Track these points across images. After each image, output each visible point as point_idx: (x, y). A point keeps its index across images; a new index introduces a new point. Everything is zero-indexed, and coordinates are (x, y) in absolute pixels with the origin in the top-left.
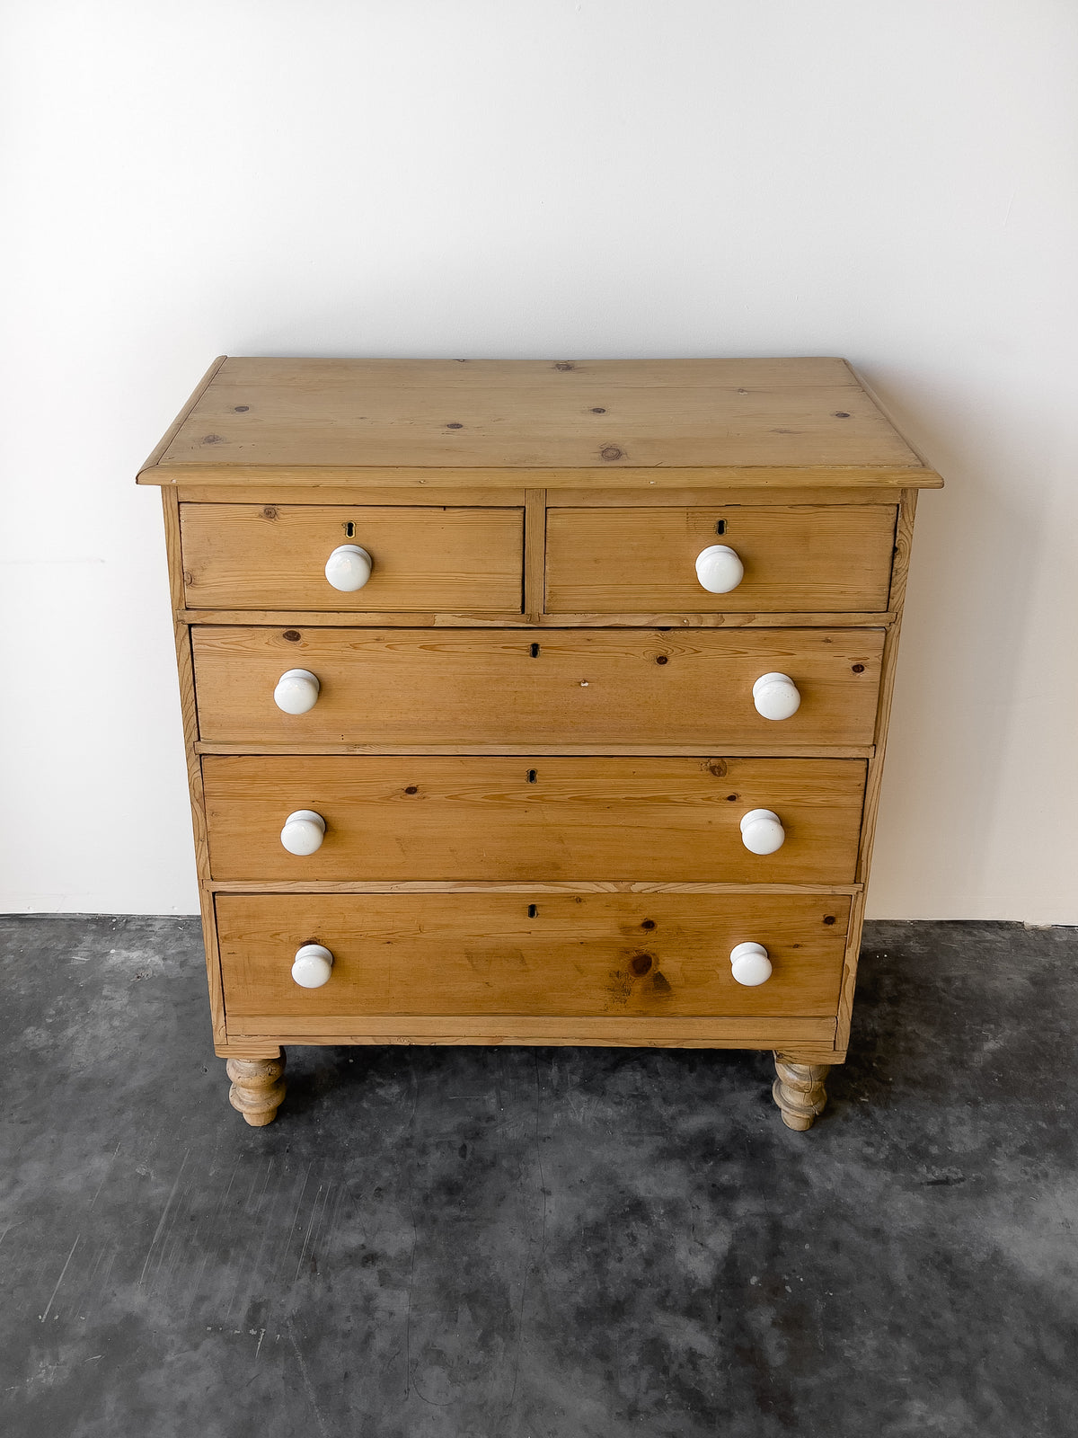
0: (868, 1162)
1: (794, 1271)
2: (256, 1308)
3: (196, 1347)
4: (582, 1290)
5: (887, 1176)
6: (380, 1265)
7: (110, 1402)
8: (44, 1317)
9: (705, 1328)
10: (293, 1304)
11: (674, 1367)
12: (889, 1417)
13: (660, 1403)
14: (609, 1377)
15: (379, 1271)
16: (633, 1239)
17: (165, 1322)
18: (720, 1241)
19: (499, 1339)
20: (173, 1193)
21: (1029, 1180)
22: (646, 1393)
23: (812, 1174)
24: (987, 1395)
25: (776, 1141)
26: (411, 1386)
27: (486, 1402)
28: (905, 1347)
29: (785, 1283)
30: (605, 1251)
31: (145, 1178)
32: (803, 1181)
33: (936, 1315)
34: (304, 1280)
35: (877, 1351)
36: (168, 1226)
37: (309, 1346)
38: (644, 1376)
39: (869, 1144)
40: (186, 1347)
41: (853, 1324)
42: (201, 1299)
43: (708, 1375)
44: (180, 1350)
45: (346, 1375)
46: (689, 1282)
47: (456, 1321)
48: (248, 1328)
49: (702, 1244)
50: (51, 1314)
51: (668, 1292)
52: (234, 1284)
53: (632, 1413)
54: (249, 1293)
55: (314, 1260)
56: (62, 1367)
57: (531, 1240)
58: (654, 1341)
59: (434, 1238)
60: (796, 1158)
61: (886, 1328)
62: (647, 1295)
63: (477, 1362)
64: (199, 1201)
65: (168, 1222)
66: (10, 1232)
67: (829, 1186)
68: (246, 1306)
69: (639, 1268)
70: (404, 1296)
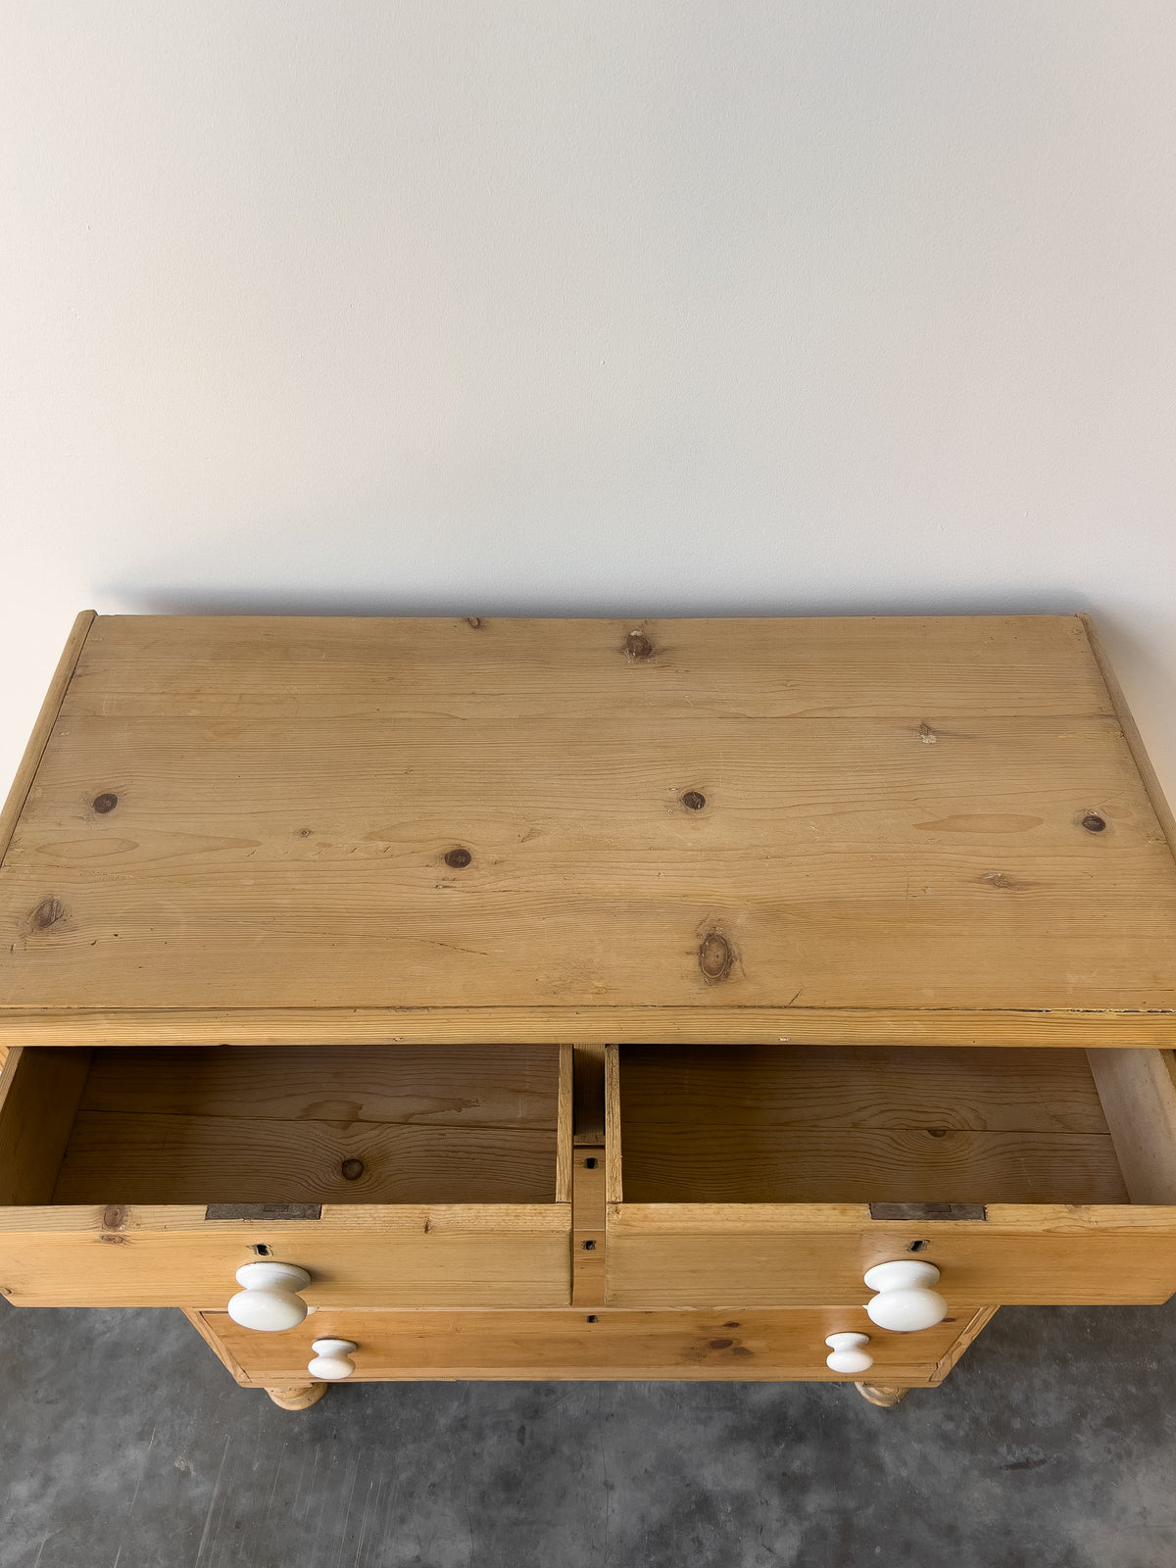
0: (947, 1441)
5: (965, 1459)
16: (699, 1543)
18: (787, 1545)
20: (215, 1493)
21: (1111, 1461)
23: (887, 1457)
25: (851, 1415)
30: (670, 1560)
31: (185, 1474)
32: (878, 1467)
36: (212, 1536)
39: (949, 1417)
49: (769, 1549)
57: (593, 1547)
59: (492, 1547)
60: (871, 1437)
64: (244, 1502)
65: (212, 1531)
66: (48, 1542)
67: (904, 1473)
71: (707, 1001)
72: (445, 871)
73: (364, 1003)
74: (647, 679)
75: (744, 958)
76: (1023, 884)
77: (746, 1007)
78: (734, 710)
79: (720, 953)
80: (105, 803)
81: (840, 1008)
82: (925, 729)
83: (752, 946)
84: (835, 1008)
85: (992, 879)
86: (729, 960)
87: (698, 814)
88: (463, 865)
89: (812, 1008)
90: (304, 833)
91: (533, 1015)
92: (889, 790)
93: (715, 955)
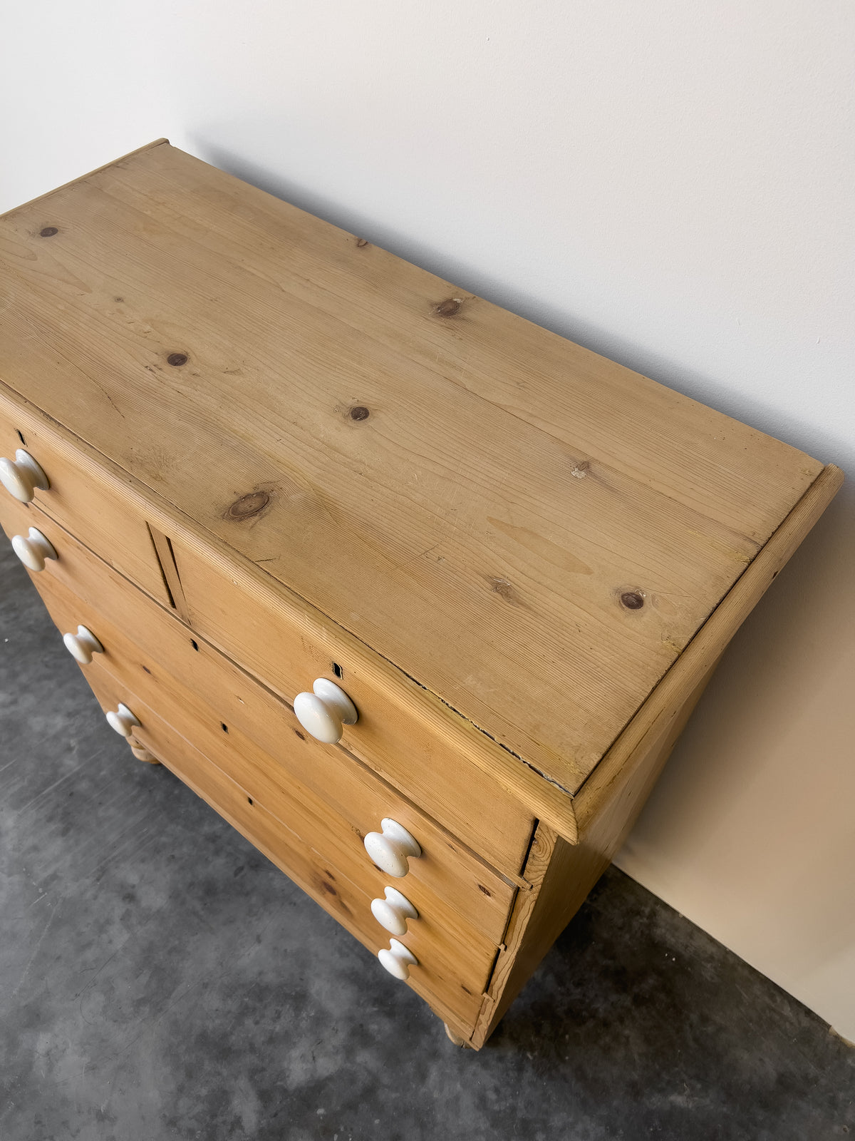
0: (482, 1103)
1: (352, 1129)
2: (54, 877)
3: (10, 875)
4: (218, 1022)
5: (484, 1125)
6: (131, 907)
9: (261, 1113)
10: (71, 891)
11: (220, 1119)
13: (191, 1132)
14: (180, 1090)
15: (128, 910)
16: (278, 1015)
17: (9, 847)
18: (326, 1066)
19: (147, 1010)
20: (75, 770)
22: (190, 1119)
23: (434, 1074)
25: (434, 1031)
26: (82, 995)
27: (107, 1040)
29: (337, 1131)
30: (254, 1009)
31: (70, 749)
32: (422, 1076)
34: (88, 882)
36: (56, 790)
37: (57, 923)
38: (200, 1108)
39: (497, 1091)
42: (35, 848)
45: (59, 958)
46: (282, 1075)
47: (137, 978)
48: (40, 886)
49: (314, 1058)
51: (263, 1069)
52: (56, 854)
53: (172, 1122)
54: (58, 865)
55: (104, 872)
57: (222, 963)
58: (225, 1092)
59: (173, 914)
60: (435, 1054)
62: (250, 1060)
63: (124, 1012)
64: (83, 786)
65: (59, 786)
67: (436, 1095)
68: (50, 871)
69: (262, 1039)
70: (126, 936)
72: (162, 362)
73: (33, 401)
75: (266, 518)
76: (518, 600)
77: (230, 546)
78: (461, 379)
79: (256, 506)
80: (49, 232)
83: (281, 516)
84: (282, 584)
85: (498, 583)
86: (255, 513)
87: (353, 423)
88: (176, 364)
89: (268, 574)
90: (119, 299)
91: (106, 466)
92: (501, 486)
93: (250, 505)
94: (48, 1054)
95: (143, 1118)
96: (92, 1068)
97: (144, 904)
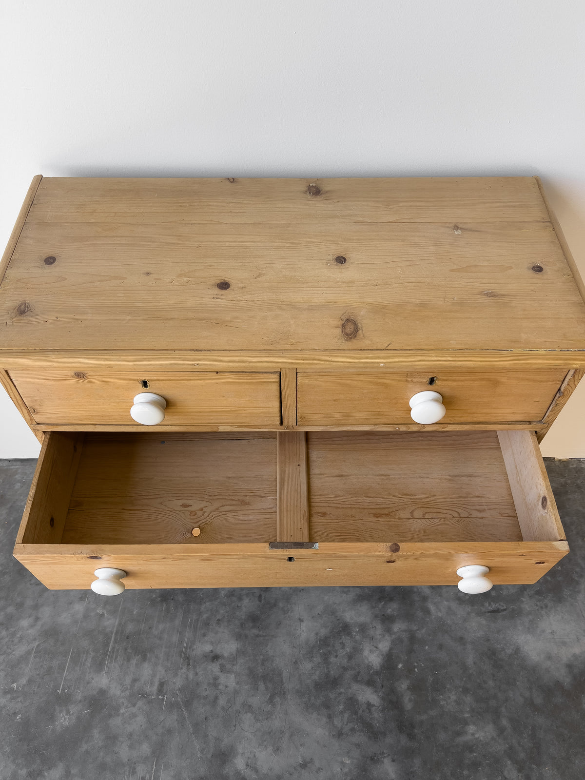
0: (461, 601)
1: (420, 661)
2: (162, 684)
3: (134, 705)
4: (317, 673)
5: (468, 608)
6: (221, 661)
7: (96, 733)
8: (60, 691)
9: (376, 691)
10: (179, 682)
11: (360, 712)
12: (458, 734)
13: (353, 730)
14: (330, 717)
15: (220, 664)
16: (343, 644)
17: (118, 693)
18: (385, 645)
19: (278, 699)
20: (117, 624)
21: (538, 610)
22: (347, 725)
23: (432, 608)
24: (505, 722)
25: (415, 590)
26: (237, 723)
27: (272, 731)
28: (468, 699)
29: (415, 667)
30: (330, 652)
31: (102, 616)
32: (427, 612)
33: (485, 682)
34: (184, 670)
35: (455, 701)
36: (115, 642)
37: (188, 704)
38: (346, 716)
40: (129, 705)
41: (446, 687)
42: (135, 680)
43: (376, 715)
44: (127, 707)
45: (206, 718)
46: (369, 667)
47: (258, 690)
48: (158, 695)
49: (376, 647)
50: (63, 689)
51: (359, 673)
52: (151, 672)
53: (340, 735)
54: (158, 677)
55: (188, 658)
56: (72, 716)
57: (294, 646)
58: (351, 699)
59: (246, 646)
60: (425, 599)
61: (461, 689)
62: (348, 675)
63: (267, 710)
64: (130, 628)
65: (115, 639)
66: (38, 646)
67: (440, 614)
68: (157, 684)
69: (346, 661)
70: (232, 677)
71: (345, 348)
72: (217, 291)
73: (179, 348)
74: (318, 205)
75: (364, 329)
76: (501, 295)
77: (364, 350)
78: (361, 219)
79: (352, 327)
80: (50, 261)
81: (410, 350)
82: (456, 227)
83: (367, 324)
84: (407, 350)
85: (486, 293)
86: (356, 329)
87: (343, 266)
88: (226, 288)
89: (396, 350)
90: (147, 274)
91: (261, 354)
92: (437, 255)
93: (350, 328)
94: (247, 765)
95: (325, 746)
96: (277, 750)
97: (226, 654)
